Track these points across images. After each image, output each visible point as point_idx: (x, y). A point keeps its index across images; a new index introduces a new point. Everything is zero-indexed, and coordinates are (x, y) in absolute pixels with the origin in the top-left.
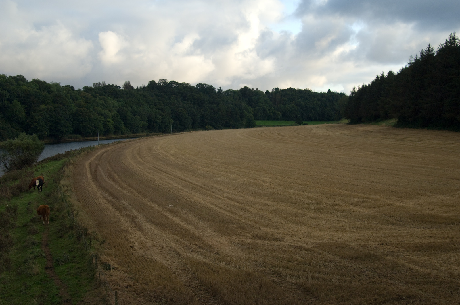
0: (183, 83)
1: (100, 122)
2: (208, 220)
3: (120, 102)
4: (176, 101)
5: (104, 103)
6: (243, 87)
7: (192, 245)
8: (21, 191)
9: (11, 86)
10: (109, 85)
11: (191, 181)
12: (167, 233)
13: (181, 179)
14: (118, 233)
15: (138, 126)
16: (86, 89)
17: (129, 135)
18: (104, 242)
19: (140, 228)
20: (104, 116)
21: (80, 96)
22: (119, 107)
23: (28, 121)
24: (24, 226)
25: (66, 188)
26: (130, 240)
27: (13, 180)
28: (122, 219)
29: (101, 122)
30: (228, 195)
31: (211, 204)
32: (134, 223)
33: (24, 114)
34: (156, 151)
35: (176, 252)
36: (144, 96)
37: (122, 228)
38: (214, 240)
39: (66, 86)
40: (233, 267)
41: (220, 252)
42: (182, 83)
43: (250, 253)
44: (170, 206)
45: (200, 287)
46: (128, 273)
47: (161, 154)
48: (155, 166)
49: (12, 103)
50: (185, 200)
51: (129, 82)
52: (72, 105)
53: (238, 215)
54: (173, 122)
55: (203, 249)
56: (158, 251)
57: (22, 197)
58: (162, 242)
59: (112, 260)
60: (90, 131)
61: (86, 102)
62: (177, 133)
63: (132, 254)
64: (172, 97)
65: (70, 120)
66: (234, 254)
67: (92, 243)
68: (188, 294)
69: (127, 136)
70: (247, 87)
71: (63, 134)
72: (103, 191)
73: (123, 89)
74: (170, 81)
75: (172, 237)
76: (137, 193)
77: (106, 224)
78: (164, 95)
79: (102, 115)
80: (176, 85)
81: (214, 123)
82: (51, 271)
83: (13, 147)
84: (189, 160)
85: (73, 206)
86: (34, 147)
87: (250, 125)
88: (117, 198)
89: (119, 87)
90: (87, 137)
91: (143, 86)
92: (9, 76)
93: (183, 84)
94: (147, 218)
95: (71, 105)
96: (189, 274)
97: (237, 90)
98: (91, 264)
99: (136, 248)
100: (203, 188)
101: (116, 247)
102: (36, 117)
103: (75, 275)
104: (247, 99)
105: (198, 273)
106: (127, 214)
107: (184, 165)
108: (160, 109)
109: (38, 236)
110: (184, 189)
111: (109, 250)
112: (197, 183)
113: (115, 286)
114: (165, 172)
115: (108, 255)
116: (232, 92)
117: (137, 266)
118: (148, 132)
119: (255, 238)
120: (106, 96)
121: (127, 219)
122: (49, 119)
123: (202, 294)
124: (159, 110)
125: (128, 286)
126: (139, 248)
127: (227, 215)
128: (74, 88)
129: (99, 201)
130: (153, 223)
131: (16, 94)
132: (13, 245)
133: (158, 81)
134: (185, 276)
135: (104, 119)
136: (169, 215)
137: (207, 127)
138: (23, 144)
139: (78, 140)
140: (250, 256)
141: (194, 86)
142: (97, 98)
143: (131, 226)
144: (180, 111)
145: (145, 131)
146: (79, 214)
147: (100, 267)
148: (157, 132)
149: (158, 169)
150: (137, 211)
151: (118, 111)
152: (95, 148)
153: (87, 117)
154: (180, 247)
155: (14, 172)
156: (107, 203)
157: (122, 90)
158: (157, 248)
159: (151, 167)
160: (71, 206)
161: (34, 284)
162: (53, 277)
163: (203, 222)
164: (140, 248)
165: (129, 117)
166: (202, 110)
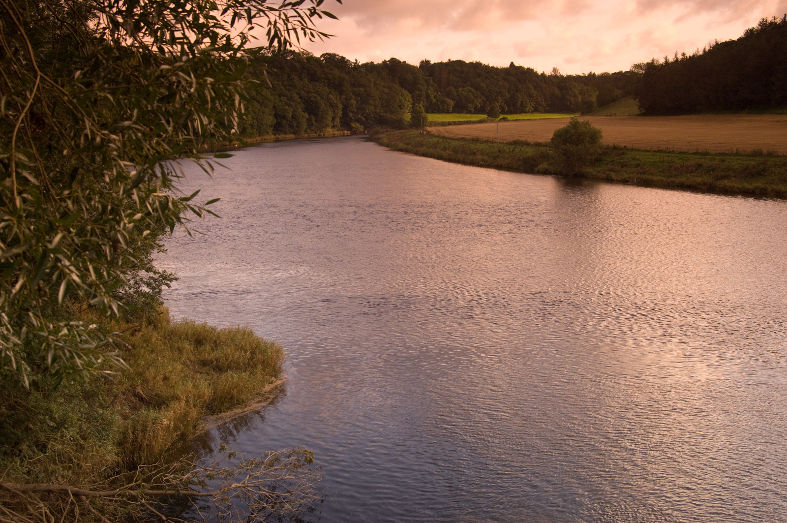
6: (388, 59)
54: (308, 116)
64: (293, 76)
70: (395, 59)
78: (279, 72)
80: (294, 55)
81: (363, 118)
97: (379, 63)
104: (397, 79)
137: (353, 125)
141: (318, 57)
144: (313, 99)
166: (344, 97)
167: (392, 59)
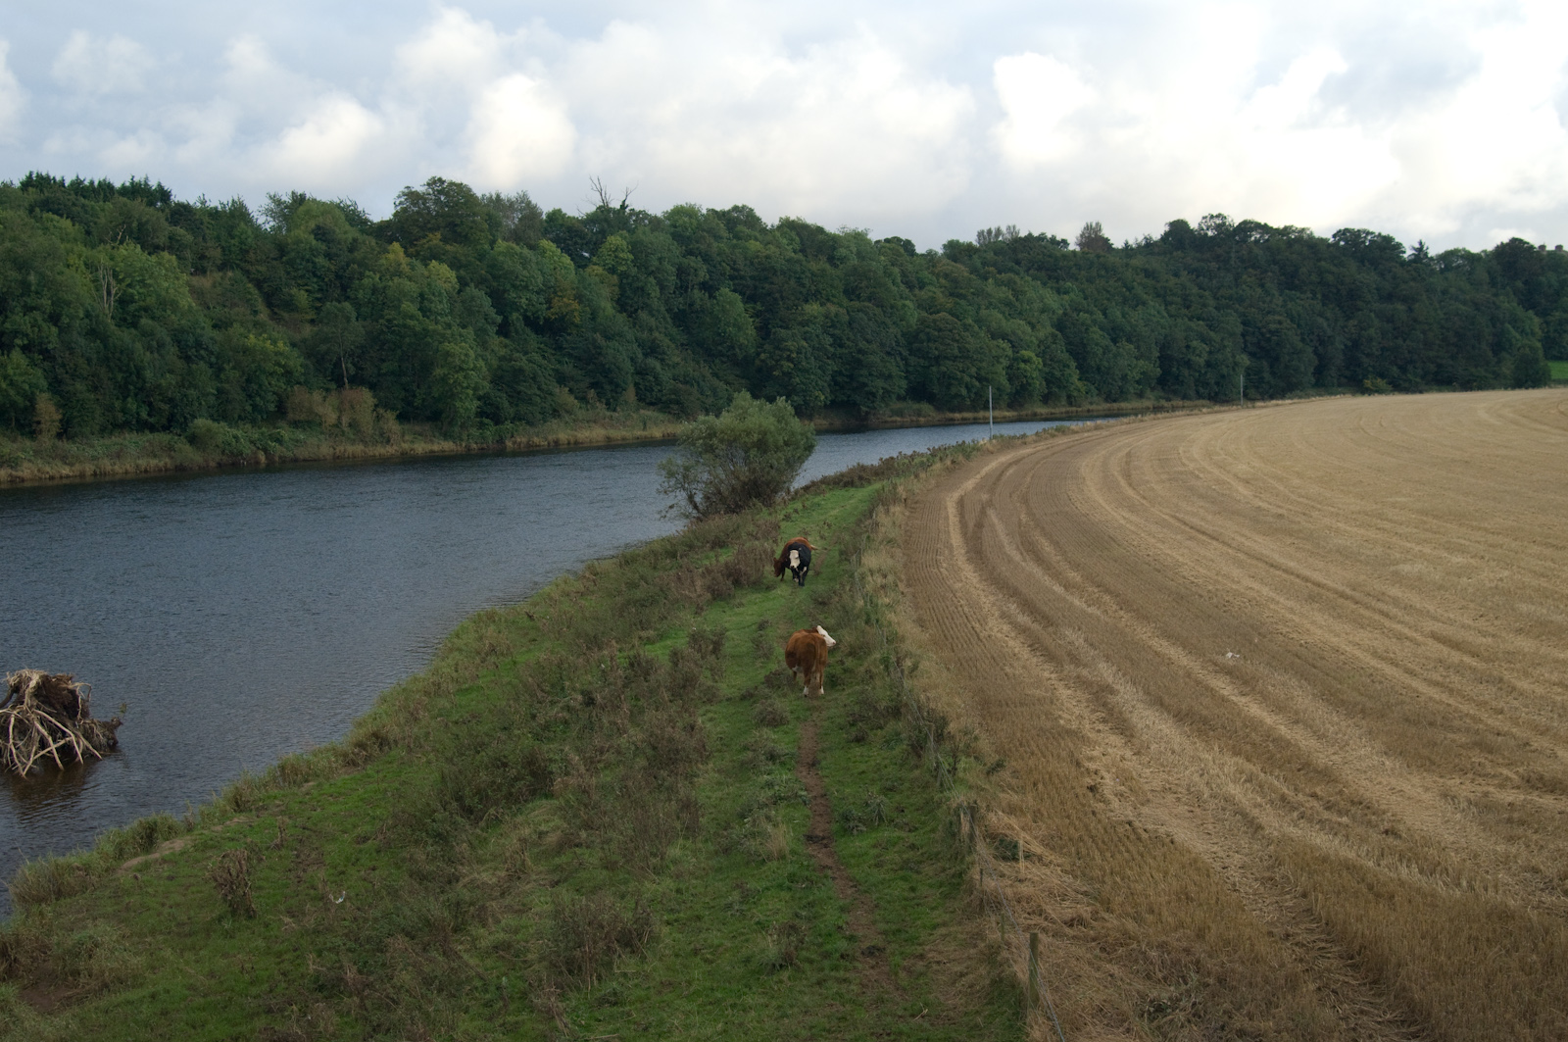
0: (1286, 228)
1: (998, 362)
2: (1363, 711)
3: (1065, 293)
4: (1259, 290)
5: (1011, 297)
6: (1506, 240)
7: (1300, 795)
8: (737, 583)
9: (712, 241)
10: (1030, 234)
11: (1307, 573)
12: (1216, 748)
13: (1272, 566)
14: (1047, 739)
15: (1124, 377)
16: (955, 250)
17: (1094, 407)
18: (999, 765)
19: (1122, 727)
20: (1010, 341)
21: (933, 273)
22: (1061, 312)
23: (763, 356)
24: (743, 698)
25: (880, 580)
26: (1087, 764)
27: (712, 548)
28: (1064, 693)
29: (1001, 360)
30: (1437, 627)
31: (1375, 654)
32: (1101, 708)
33: (751, 332)
34: (1187, 462)
35: (1244, 815)
36: (1149, 274)
37: (1062, 722)
38: (1380, 783)
39: (887, 241)
40: (1445, 883)
41: (1401, 827)
42: (1282, 227)
43: (1511, 839)
44: (1230, 655)
45: (1323, 945)
46: (1075, 877)
47: (1201, 475)
48: (1181, 516)
49: (715, 298)
50: (1281, 638)
51: (1097, 224)
52: (908, 302)
53: (1474, 701)
54: (1248, 363)
55: (1340, 813)
56: (1182, 809)
57: (741, 605)
58: (1196, 778)
59: (1023, 829)
60: (964, 392)
61: (951, 295)
62: (1259, 404)
63: (1094, 813)
64: (1245, 277)
65: (900, 354)
66: (1452, 839)
67: (961, 765)
68: (1282, 965)
69: (1088, 411)
70: (1521, 241)
71: (873, 402)
72: (1001, 596)
73: (1078, 249)
74: (1241, 220)
75: (1232, 762)
76: (1115, 607)
77: (1007, 704)
78: (1219, 269)
79: (1004, 337)
80: (1262, 234)
81: (1395, 369)
82: (824, 850)
83: (715, 441)
84: (1301, 500)
85: (903, 639)
86: (781, 443)
87: (1529, 377)
88: (1048, 621)
89: (1064, 242)
90: (952, 410)
91: (1145, 238)
92: (708, 210)
93: (1286, 230)
94: (1147, 693)
95: (904, 305)
96: (1288, 896)
97: (1485, 251)
98: (954, 835)
99: (1108, 793)
100: (1347, 598)
101: (1040, 786)
102: (789, 343)
103: (902, 869)
104: (1519, 284)
105: (1320, 896)
106: (1078, 677)
107: (1281, 516)
108: (1203, 320)
109: (786, 733)
110: (1282, 600)
111: (1016, 792)
112: (1325, 582)
113: (1032, 917)
114: (1213, 538)
115: (1012, 810)
116: (1462, 257)
117: (1108, 855)
118: (1161, 397)
119: (1532, 787)
120: (1018, 274)
121: (1079, 693)
122: (832, 349)
123: (1329, 971)
124: (1201, 322)
125: (1073, 920)
126: (1116, 795)
127: (1431, 698)
128: (913, 246)
129: (987, 628)
130: (1169, 712)
131: (728, 268)
132: (708, 757)
133: (1200, 220)
134: (1271, 904)
135: (1010, 352)
136: (1223, 686)
137: (1368, 383)
138: (748, 434)
139: (922, 419)
140: (1514, 850)
141: (1324, 237)
142: (990, 280)
143: (1094, 717)
144: (1273, 326)
145: (1148, 392)
146: (921, 667)
147: (983, 849)
148: (1190, 399)
149: (1192, 528)
150: (1115, 668)
151: (1060, 326)
152: (978, 450)
153: (956, 345)
154: (1259, 799)
155: (719, 523)
156: (1013, 634)
157: (1074, 252)
158: (1178, 799)
159: (1167, 517)
160: (894, 639)
161: (767, 889)
162: (831, 868)
163: (1343, 718)
164: (1120, 795)
165: (1097, 344)
166: (1352, 322)
167: (1514, 241)
